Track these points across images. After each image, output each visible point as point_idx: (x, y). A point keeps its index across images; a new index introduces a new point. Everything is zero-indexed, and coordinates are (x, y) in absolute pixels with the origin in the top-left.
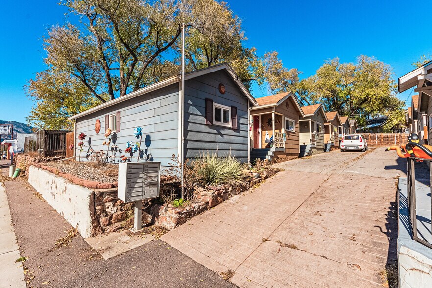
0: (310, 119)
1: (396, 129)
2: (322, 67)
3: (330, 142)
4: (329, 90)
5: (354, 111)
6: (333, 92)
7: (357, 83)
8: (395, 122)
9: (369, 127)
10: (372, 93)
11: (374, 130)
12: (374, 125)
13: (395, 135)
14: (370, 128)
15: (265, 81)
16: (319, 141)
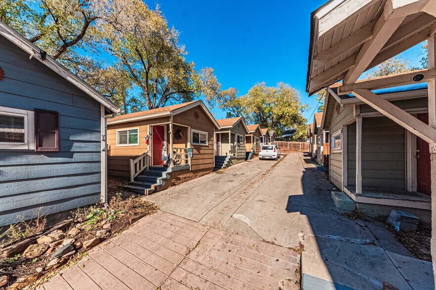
0: (230, 131)
1: (301, 139)
2: (252, 88)
3: (252, 151)
4: (256, 107)
5: (275, 124)
6: (259, 108)
7: (276, 103)
8: (301, 133)
9: (283, 136)
10: (286, 111)
11: (287, 139)
12: (288, 135)
13: (300, 143)
14: (284, 138)
15: (202, 93)
16: (239, 151)
